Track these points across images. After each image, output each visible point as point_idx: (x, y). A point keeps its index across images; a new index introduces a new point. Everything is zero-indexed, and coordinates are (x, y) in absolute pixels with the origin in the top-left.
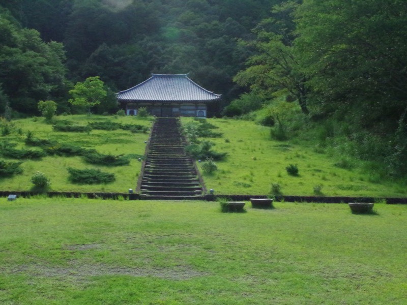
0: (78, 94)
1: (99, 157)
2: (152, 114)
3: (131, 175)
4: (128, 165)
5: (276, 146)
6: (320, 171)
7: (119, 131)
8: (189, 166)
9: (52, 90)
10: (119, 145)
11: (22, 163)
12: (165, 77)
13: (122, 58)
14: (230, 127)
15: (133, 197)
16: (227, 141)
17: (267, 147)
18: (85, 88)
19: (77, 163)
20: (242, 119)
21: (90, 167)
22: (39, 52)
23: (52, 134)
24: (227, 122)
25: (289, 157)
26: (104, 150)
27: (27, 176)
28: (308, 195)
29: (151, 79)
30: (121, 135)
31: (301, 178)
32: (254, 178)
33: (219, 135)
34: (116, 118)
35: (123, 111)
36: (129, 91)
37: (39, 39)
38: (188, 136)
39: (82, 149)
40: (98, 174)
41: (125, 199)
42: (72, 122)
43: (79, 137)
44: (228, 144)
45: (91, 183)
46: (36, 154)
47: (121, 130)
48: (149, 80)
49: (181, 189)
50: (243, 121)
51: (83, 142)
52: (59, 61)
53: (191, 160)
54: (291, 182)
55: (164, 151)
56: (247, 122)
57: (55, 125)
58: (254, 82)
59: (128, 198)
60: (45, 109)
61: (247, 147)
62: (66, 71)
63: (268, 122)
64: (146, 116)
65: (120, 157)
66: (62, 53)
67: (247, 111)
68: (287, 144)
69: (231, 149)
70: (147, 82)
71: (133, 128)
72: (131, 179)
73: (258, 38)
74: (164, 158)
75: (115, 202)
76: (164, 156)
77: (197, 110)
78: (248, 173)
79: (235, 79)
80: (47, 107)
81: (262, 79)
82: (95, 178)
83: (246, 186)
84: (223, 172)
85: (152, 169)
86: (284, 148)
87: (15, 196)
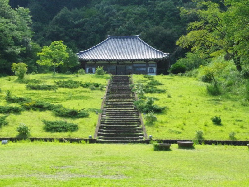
0: (45, 56)
1: (66, 111)
2: (108, 73)
3: (90, 125)
4: (88, 117)
5: (210, 101)
6: (241, 121)
7: (80, 89)
8: (136, 117)
9: (21, 52)
10: (80, 101)
11: (6, 116)
12: (119, 38)
13: (81, 20)
14: (174, 83)
15: (92, 141)
16: (169, 97)
17: (202, 102)
18: (50, 51)
19: (48, 116)
20: (185, 75)
21: (59, 119)
22: (9, 18)
23: (26, 92)
24: (172, 79)
25: (218, 110)
26: (69, 105)
27: (12, 126)
28: (225, 139)
29: (107, 40)
30: (82, 92)
31: (223, 127)
32: (185, 127)
33: (163, 92)
34: (77, 76)
35: (83, 70)
36: (88, 51)
37: (9, 6)
38: (136, 93)
39: (51, 105)
40: (66, 125)
41: (86, 143)
42: (40, 81)
43: (48, 94)
44: (169, 99)
45: (60, 131)
46: (16, 109)
47: (82, 87)
48: (105, 41)
49: (128, 136)
50: (186, 78)
51: (51, 99)
52: (26, 25)
53: (138, 113)
54: (214, 129)
55: (116, 105)
56: (190, 79)
57: (27, 84)
58: (194, 44)
59: (88, 142)
60: (17, 70)
61: (184, 101)
62: (32, 34)
63: (208, 79)
64: (102, 75)
65: (82, 111)
66: (28, 17)
67: (190, 69)
68: (219, 98)
69: (171, 103)
70: (104, 43)
71: (92, 86)
72: (90, 128)
73: (197, 7)
74: (117, 111)
75: (79, 145)
76: (116, 109)
77: (148, 67)
78: (181, 123)
79: (177, 43)
80: (19, 68)
81: (202, 42)
82: (63, 127)
83: (177, 133)
84: (162, 122)
85: (107, 120)
86: (217, 101)
87: (7, 140)
